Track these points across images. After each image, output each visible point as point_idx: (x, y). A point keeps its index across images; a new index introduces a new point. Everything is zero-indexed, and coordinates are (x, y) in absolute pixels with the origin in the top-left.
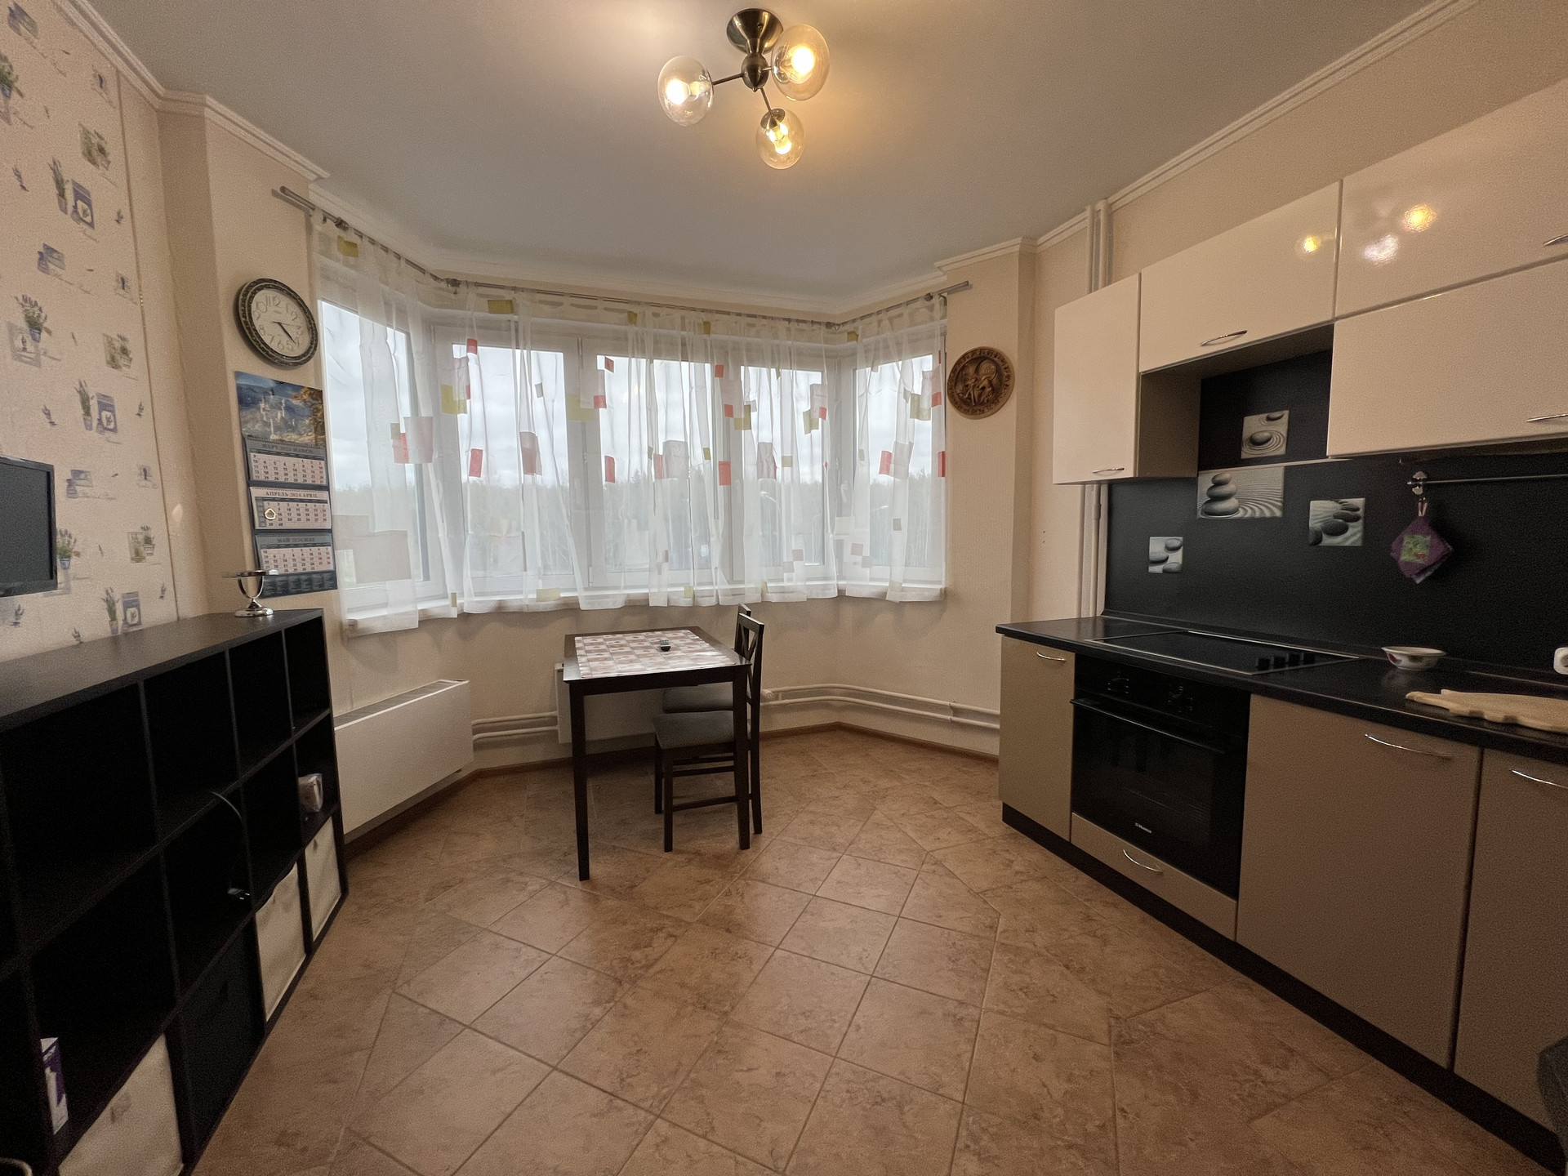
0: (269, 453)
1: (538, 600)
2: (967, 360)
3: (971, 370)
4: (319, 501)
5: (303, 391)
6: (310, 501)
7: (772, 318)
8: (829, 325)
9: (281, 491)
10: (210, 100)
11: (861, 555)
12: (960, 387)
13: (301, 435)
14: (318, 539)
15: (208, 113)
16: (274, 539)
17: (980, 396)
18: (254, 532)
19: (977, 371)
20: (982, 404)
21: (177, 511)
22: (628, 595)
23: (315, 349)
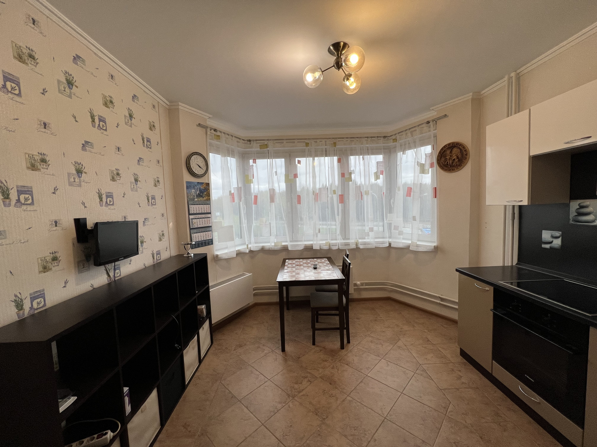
0: (195, 205)
1: (275, 246)
2: (446, 148)
3: (448, 152)
4: (208, 218)
5: (204, 184)
6: (206, 218)
7: (361, 138)
8: (385, 137)
9: (198, 216)
10: (180, 103)
11: (398, 230)
12: (443, 159)
13: (203, 198)
14: (208, 229)
15: (180, 107)
16: (195, 231)
17: (453, 163)
18: (190, 229)
19: (451, 152)
20: (454, 166)
21: (171, 224)
22: (305, 244)
23: (208, 171)
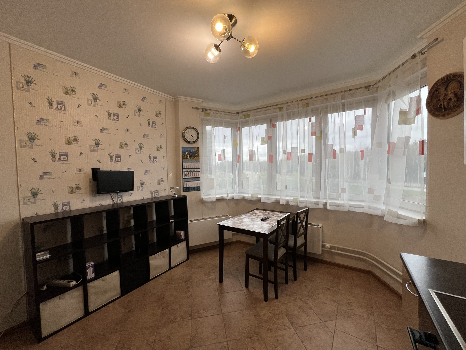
0: (187, 162)
1: (252, 197)
2: (439, 85)
3: (442, 90)
4: (198, 171)
5: (196, 148)
6: (196, 171)
9: (189, 170)
10: (178, 96)
11: (373, 194)
12: (434, 101)
13: (195, 157)
14: (197, 179)
15: (179, 99)
16: (187, 180)
17: (448, 104)
18: (183, 178)
19: (446, 89)
23: (198, 139)
